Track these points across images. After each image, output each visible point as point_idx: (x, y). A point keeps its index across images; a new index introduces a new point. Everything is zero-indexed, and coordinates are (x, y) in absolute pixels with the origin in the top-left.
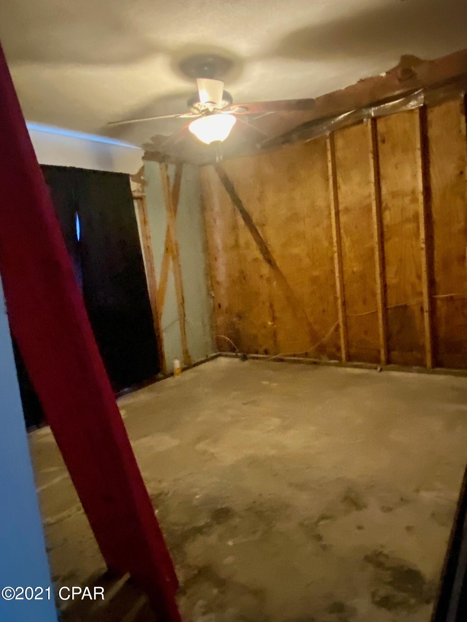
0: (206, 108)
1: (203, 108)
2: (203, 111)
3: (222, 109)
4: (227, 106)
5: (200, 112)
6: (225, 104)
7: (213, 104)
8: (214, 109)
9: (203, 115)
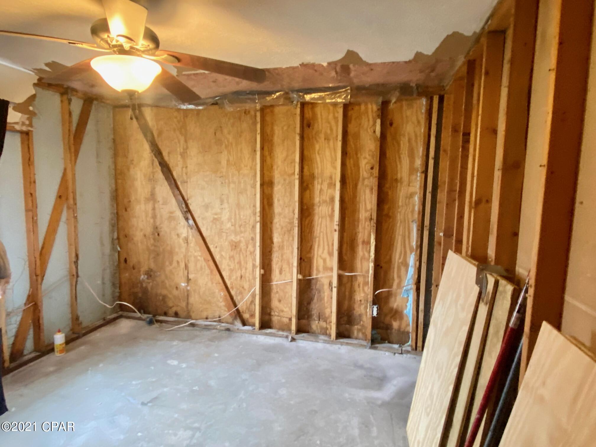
0: (118, 43)
1: (114, 43)
2: (115, 46)
3: (143, 52)
4: (151, 50)
5: (110, 47)
6: (149, 46)
7: (129, 41)
8: (131, 48)
9: (115, 52)
